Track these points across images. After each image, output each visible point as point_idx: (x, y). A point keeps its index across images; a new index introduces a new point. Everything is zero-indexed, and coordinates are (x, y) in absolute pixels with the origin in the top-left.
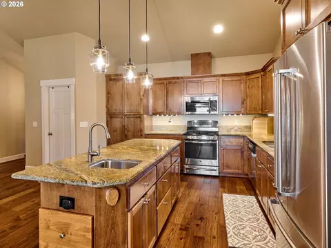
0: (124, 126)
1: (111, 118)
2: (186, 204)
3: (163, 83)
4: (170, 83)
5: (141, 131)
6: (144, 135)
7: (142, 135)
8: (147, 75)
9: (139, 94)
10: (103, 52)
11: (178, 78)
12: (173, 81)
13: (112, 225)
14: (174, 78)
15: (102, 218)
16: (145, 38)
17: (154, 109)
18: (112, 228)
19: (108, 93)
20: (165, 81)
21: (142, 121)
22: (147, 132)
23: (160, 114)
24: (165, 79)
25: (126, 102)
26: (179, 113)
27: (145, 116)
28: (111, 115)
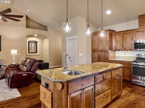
0: (99, 56)
1: (93, 52)
2: (124, 101)
3: (121, 34)
4: (124, 33)
5: (107, 58)
6: (109, 61)
7: (108, 61)
8: (102, 31)
9: (107, 41)
10: (69, 24)
11: (130, 30)
12: (126, 32)
13: (60, 99)
14: (127, 31)
15: (56, 95)
16: (109, 12)
17: (116, 48)
18: (60, 100)
19: (92, 41)
20: (122, 33)
21: (108, 54)
22: (110, 59)
23: (119, 50)
24: (121, 32)
25: (100, 45)
26: (130, 50)
27: (110, 51)
28: (93, 51)
